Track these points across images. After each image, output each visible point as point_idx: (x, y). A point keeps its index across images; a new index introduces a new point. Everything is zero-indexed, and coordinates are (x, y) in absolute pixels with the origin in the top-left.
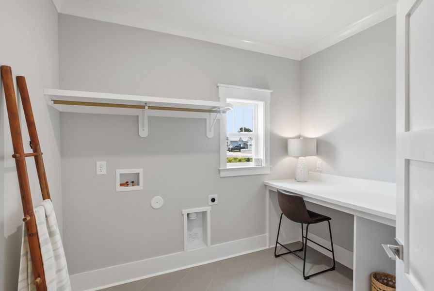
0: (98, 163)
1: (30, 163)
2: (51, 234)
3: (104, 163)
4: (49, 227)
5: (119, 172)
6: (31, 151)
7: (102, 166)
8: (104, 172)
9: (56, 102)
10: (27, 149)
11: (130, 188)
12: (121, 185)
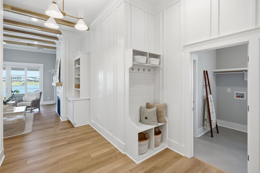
0: (228, 89)
1: (208, 87)
2: (211, 101)
3: (230, 89)
4: (211, 100)
5: (235, 92)
6: (208, 85)
7: (229, 90)
8: (230, 92)
9: (214, 72)
10: (207, 84)
11: (240, 98)
12: (237, 97)
